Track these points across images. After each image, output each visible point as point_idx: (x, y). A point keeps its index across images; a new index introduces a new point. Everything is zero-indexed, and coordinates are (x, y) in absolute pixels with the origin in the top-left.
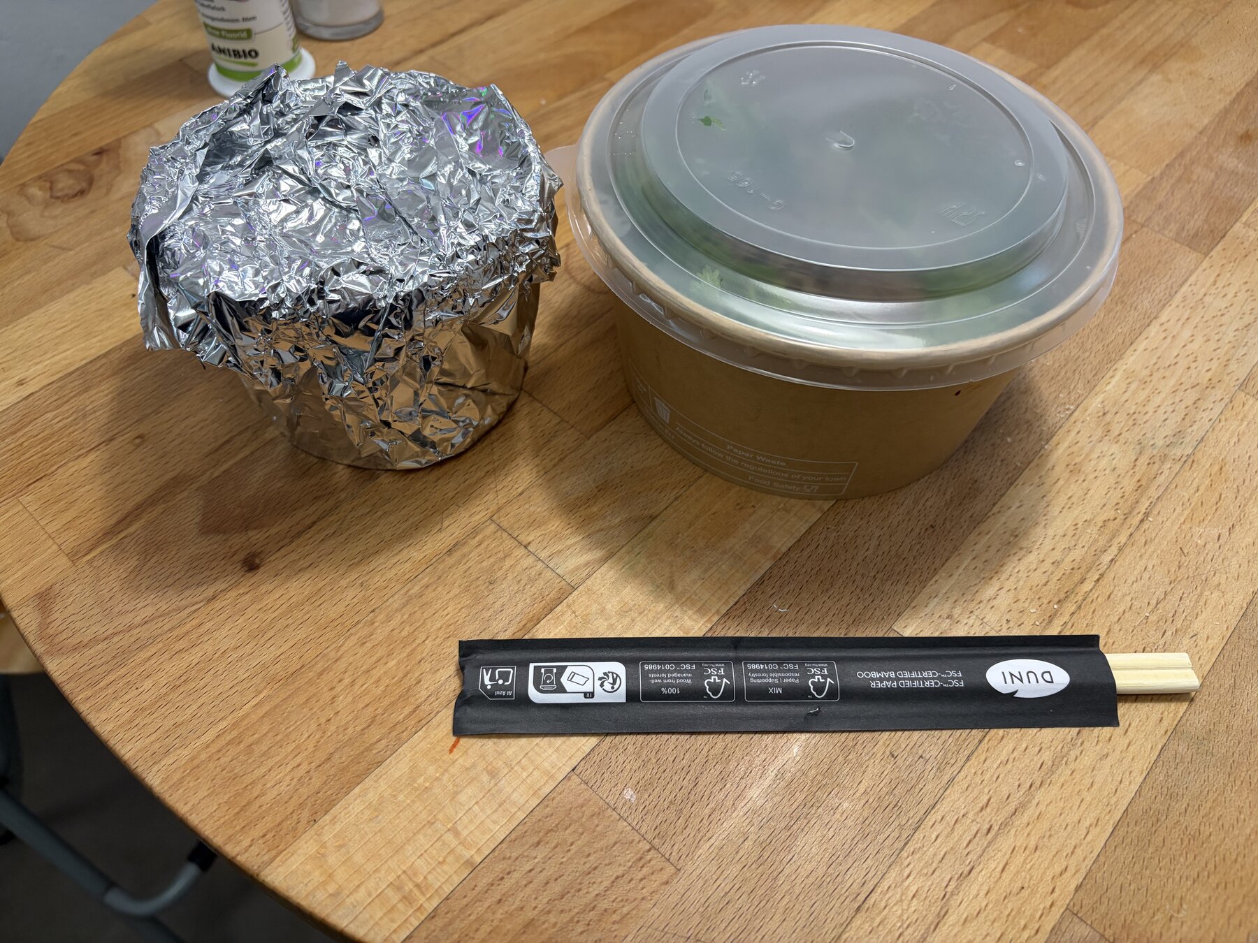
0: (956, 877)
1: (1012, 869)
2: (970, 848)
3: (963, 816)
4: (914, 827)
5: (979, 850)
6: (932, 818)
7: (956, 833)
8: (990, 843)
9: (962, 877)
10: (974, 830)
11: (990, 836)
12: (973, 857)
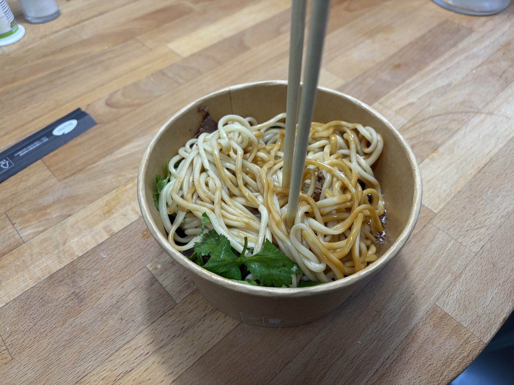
0: (124, 372)
1: (149, 371)
2: (136, 360)
3: (139, 347)
4: (117, 349)
5: (139, 361)
6: (126, 347)
7: (133, 354)
8: (145, 359)
9: (127, 372)
10: (141, 353)
11: (147, 356)
12: (135, 364)
